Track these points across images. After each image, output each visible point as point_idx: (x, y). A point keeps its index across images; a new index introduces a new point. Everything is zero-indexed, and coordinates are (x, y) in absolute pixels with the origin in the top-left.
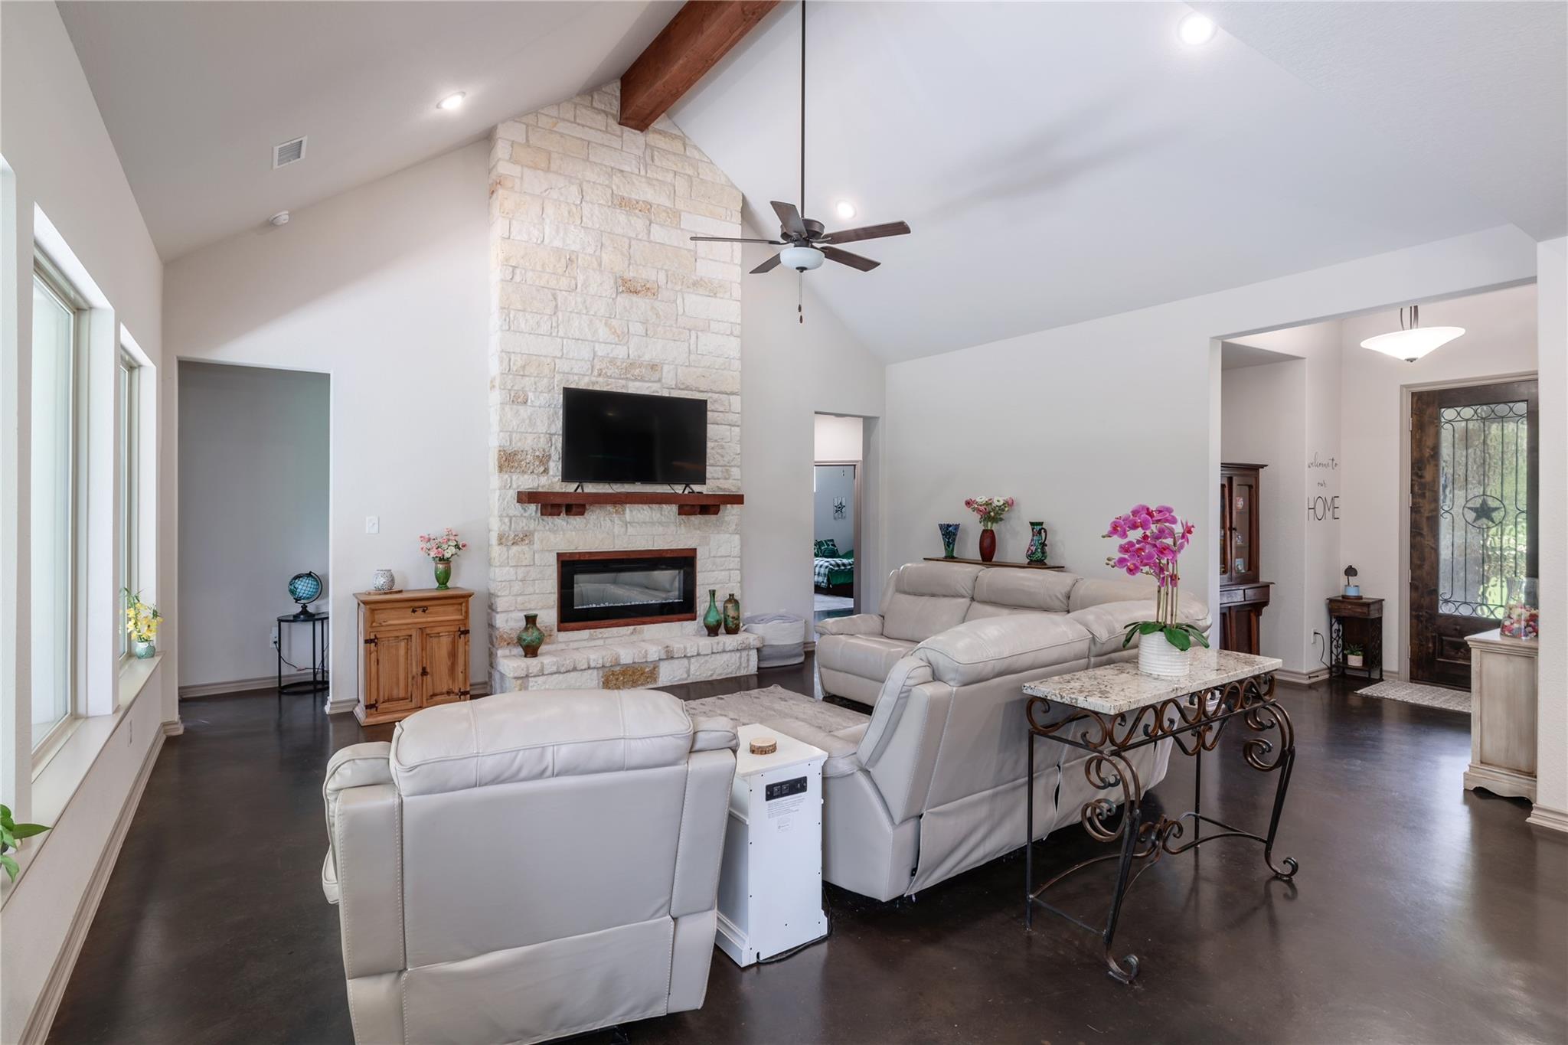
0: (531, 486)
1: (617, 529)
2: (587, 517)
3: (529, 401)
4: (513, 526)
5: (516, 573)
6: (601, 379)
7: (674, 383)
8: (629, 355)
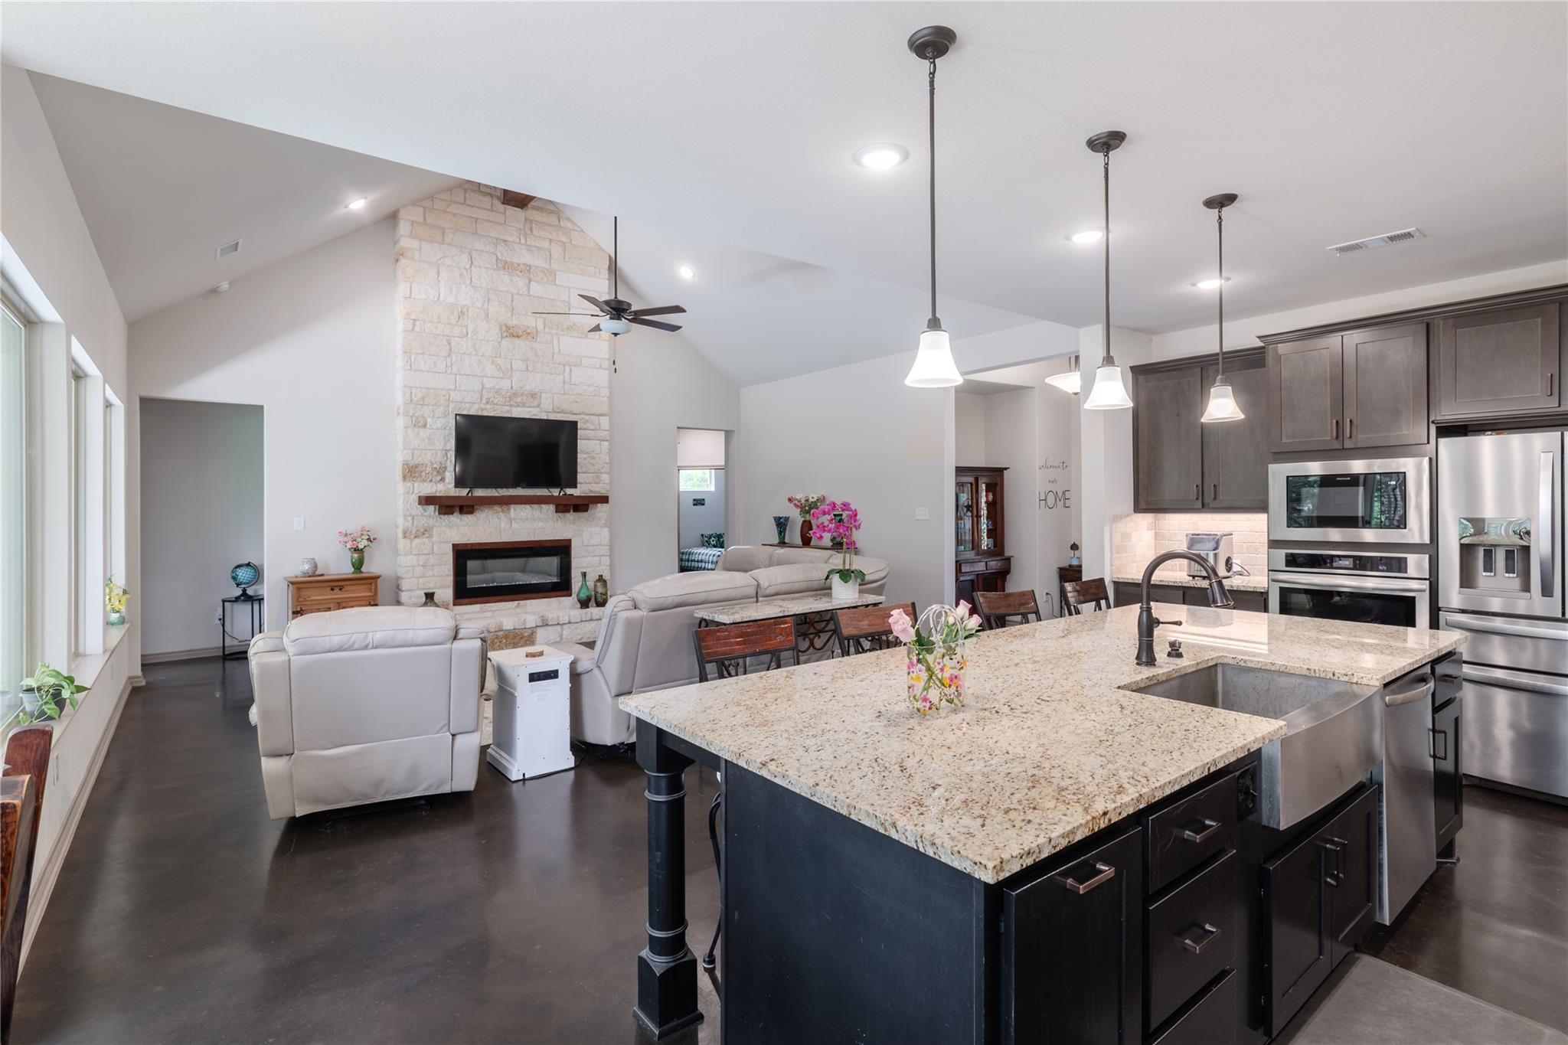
0: (430, 492)
1: (504, 525)
2: (477, 515)
3: (428, 425)
4: (415, 524)
5: (418, 560)
6: (488, 406)
7: (551, 408)
8: (512, 387)
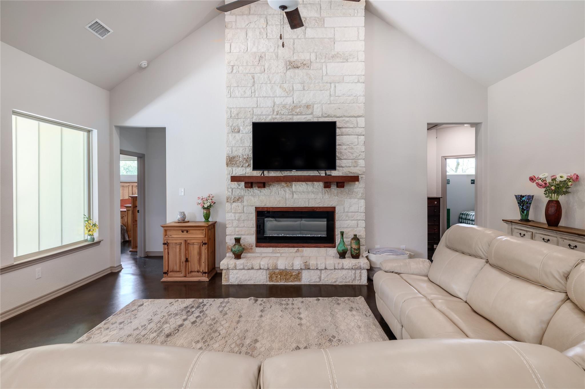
0: (242, 173)
1: (288, 195)
2: (271, 189)
3: (241, 131)
4: (233, 194)
5: (235, 216)
6: (278, 116)
7: (321, 114)
8: (293, 102)
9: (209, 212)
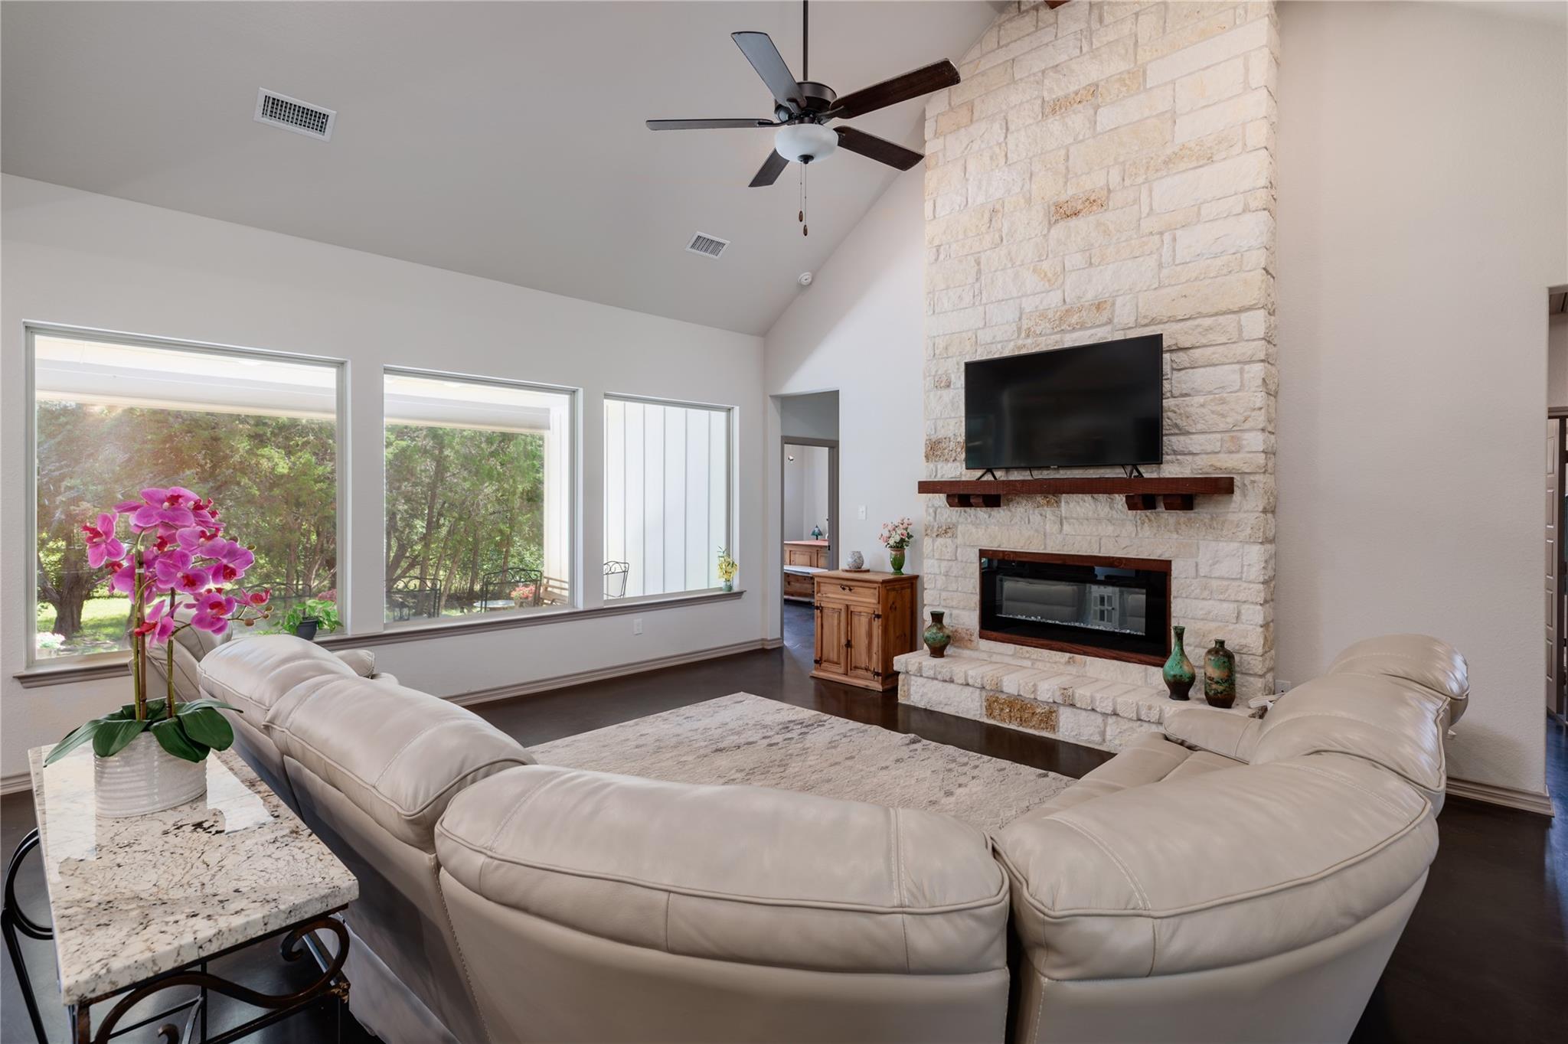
1: (1051, 527)
2: (1013, 510)
3: (952, 384)
4: (937, 518)
5: (940, 566)
6: (1029, 341)
7: (1134, 319)
8: (1064, 300)
9: (903, 556)
